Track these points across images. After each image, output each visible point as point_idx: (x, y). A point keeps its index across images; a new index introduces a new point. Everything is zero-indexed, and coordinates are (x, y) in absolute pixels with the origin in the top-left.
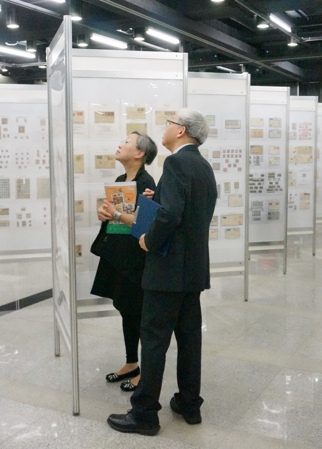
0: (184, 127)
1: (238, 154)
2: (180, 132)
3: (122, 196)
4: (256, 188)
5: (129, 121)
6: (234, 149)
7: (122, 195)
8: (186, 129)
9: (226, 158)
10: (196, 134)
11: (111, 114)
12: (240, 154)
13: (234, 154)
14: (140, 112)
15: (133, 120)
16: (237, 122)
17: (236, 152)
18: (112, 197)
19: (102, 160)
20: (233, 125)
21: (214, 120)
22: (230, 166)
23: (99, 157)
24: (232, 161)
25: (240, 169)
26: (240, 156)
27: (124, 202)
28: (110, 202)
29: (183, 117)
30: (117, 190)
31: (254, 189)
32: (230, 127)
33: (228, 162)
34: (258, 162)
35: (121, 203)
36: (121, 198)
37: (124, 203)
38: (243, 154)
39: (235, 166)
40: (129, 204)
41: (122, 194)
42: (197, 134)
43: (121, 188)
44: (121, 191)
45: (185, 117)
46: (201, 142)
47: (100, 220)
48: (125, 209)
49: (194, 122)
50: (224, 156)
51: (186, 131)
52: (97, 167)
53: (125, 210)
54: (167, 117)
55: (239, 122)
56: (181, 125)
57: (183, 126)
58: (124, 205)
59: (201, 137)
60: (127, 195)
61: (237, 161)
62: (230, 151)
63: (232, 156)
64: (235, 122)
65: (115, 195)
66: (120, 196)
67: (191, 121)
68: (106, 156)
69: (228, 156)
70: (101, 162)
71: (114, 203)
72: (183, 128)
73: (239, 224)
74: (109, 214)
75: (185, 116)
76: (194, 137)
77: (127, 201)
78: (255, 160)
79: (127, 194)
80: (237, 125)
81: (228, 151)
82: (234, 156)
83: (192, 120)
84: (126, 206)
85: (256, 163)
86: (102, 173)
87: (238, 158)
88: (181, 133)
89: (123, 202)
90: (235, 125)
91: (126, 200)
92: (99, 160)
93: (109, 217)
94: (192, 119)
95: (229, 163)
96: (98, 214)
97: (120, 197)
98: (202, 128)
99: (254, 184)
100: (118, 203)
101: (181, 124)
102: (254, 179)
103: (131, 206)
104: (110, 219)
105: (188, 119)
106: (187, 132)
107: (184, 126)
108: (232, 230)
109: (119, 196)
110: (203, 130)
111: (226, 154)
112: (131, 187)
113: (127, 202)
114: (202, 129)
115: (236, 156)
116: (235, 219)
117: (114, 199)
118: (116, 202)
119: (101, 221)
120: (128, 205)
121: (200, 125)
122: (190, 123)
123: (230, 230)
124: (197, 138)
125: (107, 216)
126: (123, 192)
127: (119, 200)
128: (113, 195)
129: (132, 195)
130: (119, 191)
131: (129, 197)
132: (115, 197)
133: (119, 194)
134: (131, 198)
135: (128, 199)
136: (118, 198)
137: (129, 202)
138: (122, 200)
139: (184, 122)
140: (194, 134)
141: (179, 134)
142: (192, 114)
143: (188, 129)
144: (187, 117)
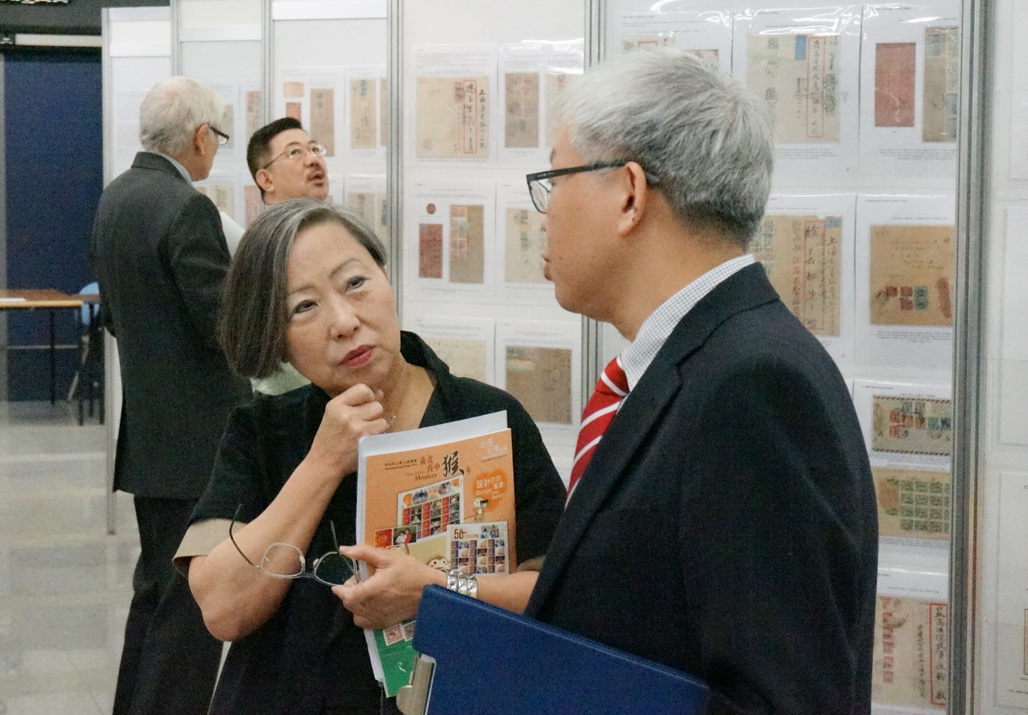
0: (635, 167)
3: (459, 490)
7: (459, 488)
8: (646, 168)
18: (402, 505)
29: (600, 115)
30: (437, 466)
35: (449, 527)
36: (452, 505)
37: (462, 526)
40: (486, 525)
41: (456, 483)
43: (456, 454)
44: (455, 468)
48: (462, 552)
51: (649, 182)
53: (464, 561)
56: (612, 165)
57: (621, 165)
58: (460, 534)
60: (480, 485)
65: (421, 495)
66: (448, 495)
67: (649, 115)
71: (402, 539)
72: (629, 169)
75: (609, 108)
77: (480, 512)
79: (484, 476)
83: (656, 109)
84: (468, 540)
88: (631, 201)
89: (458, 523)
91: (475, 510)
94: (656, 104)
97: (447, 500)
98: (723, 128)
100: (431, 532)
103: (495, 532)
105: (633, 112)
107: (628, 160)
110: (737, 137)
113: (477, 518)
114: (728, 133)
117: (411, 514)
118: (420, 530)
120: (480, 532)
121: (707, 116)
122: (652, 127)
126: (462, 472)
127: (441, 516)
128: (414, 492)
129: (499, 477)
130: (446, 468)
131: (487, 492)
132: (418, 503)
133: (444, 486)
134: (495, 493)
135: (482, 502)
136: (438, 504)
137: (487, 514)
138: (453, 511)
139: (617, 139)
140: (698, 174)
141: (624, 215)
142: (642, 79)
143: (657, 164)
144: (626, 104)
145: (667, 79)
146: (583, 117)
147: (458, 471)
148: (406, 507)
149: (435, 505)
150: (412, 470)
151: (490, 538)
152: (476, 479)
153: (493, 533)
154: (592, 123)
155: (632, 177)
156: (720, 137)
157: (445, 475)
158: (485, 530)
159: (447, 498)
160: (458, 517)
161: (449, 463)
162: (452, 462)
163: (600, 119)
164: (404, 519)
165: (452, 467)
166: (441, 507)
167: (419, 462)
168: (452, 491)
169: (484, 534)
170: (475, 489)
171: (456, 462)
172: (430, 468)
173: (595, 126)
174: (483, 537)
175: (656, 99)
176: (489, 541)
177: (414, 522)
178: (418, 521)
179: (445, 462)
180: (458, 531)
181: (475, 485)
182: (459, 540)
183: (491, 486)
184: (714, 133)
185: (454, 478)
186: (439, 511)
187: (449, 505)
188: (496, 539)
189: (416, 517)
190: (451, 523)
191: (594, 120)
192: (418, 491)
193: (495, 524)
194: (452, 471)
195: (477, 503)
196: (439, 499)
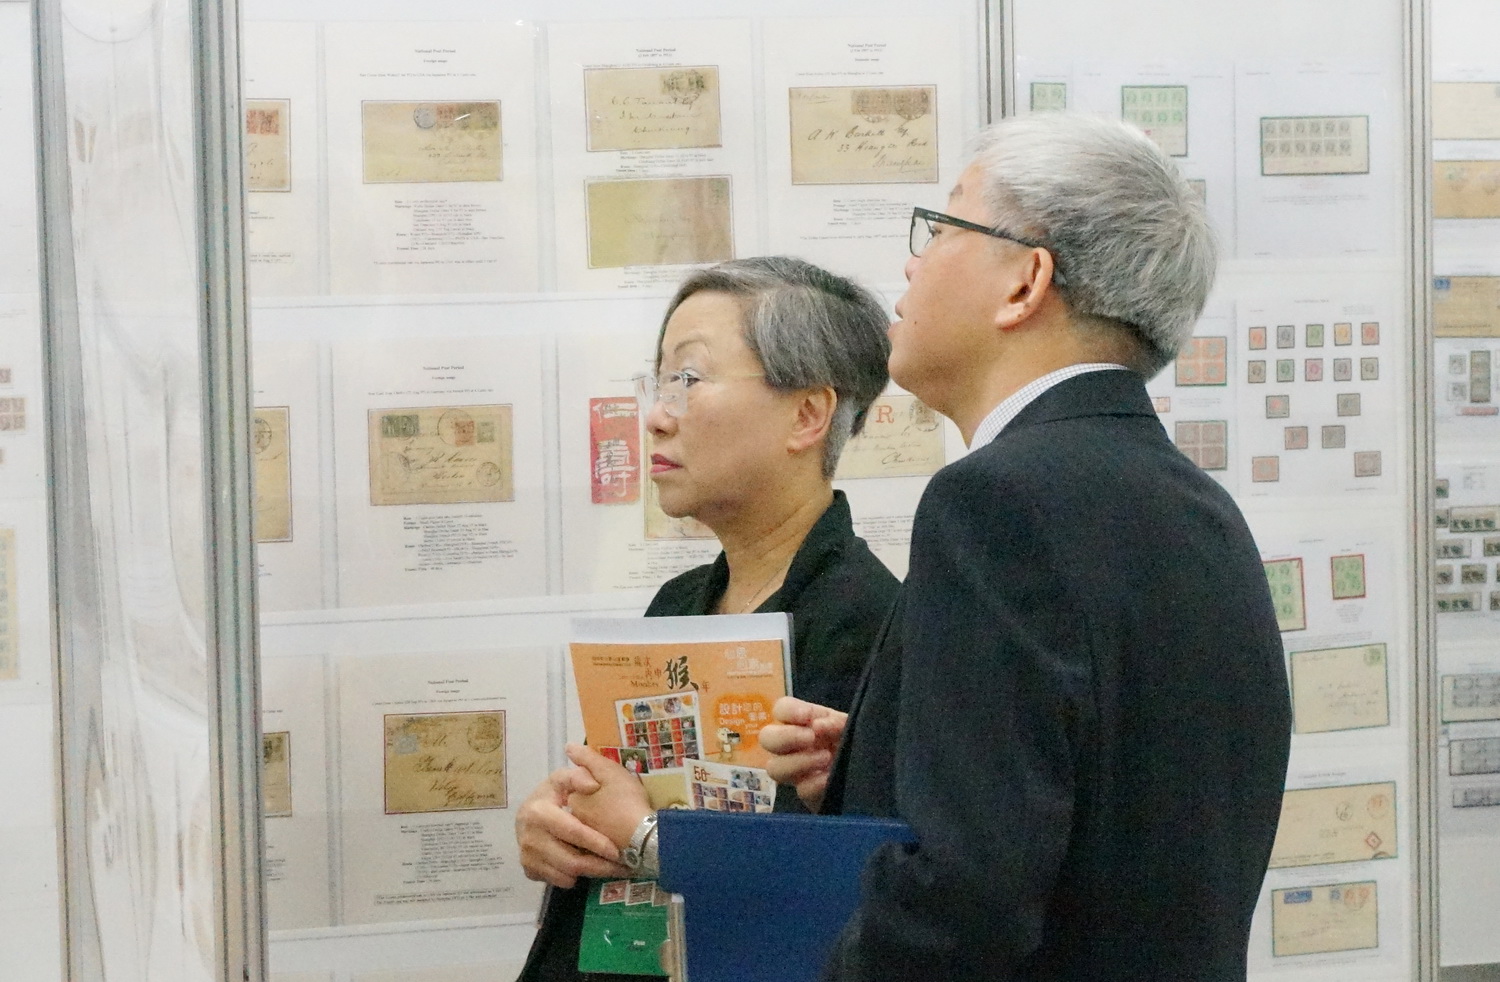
0: (1044, 255)
1: (1356, 352)
2: (1014, 286)
3: (693, 711)
4: (1473, 575)
5: (607, 165)
6: (1328, 317)
7: (692, 708)
8: (1058, 266)
9: (1272, 386)
10: (1131, 295)
11: (484, 115)
12: (1370, 351)
13: (1329, 353)
14: (680, 95)
15: (630, 153)
16: (1345, 128)
17: (1342, 338)
18: (623, 720)
19: (417, 442)
20: (1316, 149)
21: (1183, 117)
22: (1297, 438)
23: (399, 425)
24: (1314, 403)
25: (1367, 466)
26: (1370, 369)
27: (701, 755)
28: (610, 753)
29: (1026, 178)
30: (658, 672)
31: (1456, 588)
32: (1295, 162)
33: (1285, 414)
34: (1480, 391)
35: (685, 761)
36: (686, 729)
37: (704, 763)
38: (1392, 353)
39: (1333, 437)
40: (739, 769)
41: (688, 701)
42: (1139, 296)
43: (684, 659)
44: (685, 680)
45: (1037, 184)
46: (1166, 345)
47: (534, 875)
48: (709, 802)
49: (1111, 210)
50: (1256, 373)
51: (1053, 280)
52: (384, 494)
54: (875, 128)
55: (1357, 126)
56: (1020, 242)
57: (1030, 245)
58: (702, 774)
59: (1164, 311)
60: (724, 709)
61: (1348, 405)
62: (1300, 337)
63: (1313, 371)
64: (1330, 128)
65: (643, 708)
66: (679, 715)
67: (1082, 202)
68: (444, 413)
69: (1285, 371)
70: (412, 455)
71: (632, 764)
72: (1037, 254)
73: (1371, 853)
74: (600, 841)
75: (1038, 176)
76: (1114, 313)
77: (727, 748)
78: (1465, 378)
79: (728, 699)
80: (1345, 147)
81: (1286, 336)
82: (1328, 371)
83: (1093, 199)
84: (715, 786)
85: (1467, 403)
86: (417, 536)
87: (1355, 385)
88: (1024, 291)
89: (697, 757)
90: (1330, 148)
91: (720, 743)
92: (398, 445)
93: (602, 858)
95: (1296, 420)
96: (518, 833)
97: (678, 722)
98: (1163, 249)
99: (1457, 551)
100: (664, 763)
101: (1018, 229)
102: (1456, 514)
103: (753, 782)
104: (604, 868)
105: (1065, 191)
106: (1062, 286)
107: (1040, 245)
108: (1321, 896)
109: (667, 716)
111: (1272, 355)
112: (755, 648)
113: (724, 757)
114: (1166, 257)
115: (1342, 370)
116: (1343, 816)
117: (636, 733)
118: (650, 757)
119: (541, 886)
120: (730, 778)
121: (1149, 229)
122: (1080, 219)
123: (1305, 895)
124: (1134, 321)
125: (583, 851)
126: (696, 687)
127: (673, 743)
128: (633, 703)
129: (757, 705)
130: (671, 677)
131: (738, 722)
132: (641, 719)
133: (671, 702)
134: (750, 725)
135: (729, 735)
136: (666, 725)
137: (738, 754)
138: (689, 740)
139: (1037, 216)
140: (1114, 292)
141: (1010, 306)
142: (1088, 157)
143: (1072, 262)
144: (1059, 178)
145: (1119, 169)
146: (1004, 171)
147: (689, 685)
148: (628, 722)
149: (662, 726)
150: (625, 670)
151: (746, 789)
152: (720, 701)
153: (751, 783)
154: (1013, 182)
155: (1037, 264)
156: (1156, 258)
157: (671, 688)
158: (738, 777)
159: (677, 720)
160: (696, 749)
161: (675, 670)
162: (679, 670)
163: (1024, 184)
164: (629, 738)
165: (679, 677)
166: (671, 730)
167: (632, 661)
168: (683, 711)
169: (737, 781)
170: (717, 716)
171: (685, 670)
172: (648, 673)
173: (1016, 187)
174: (735, 785)
175: (1098, 187)
176: (746, 793)
177: (640, 745)
178: (645, 744)
179: (669, 669)
180: (699, 770)
181: (718, 709)
182: (701, 782)
183: (744, 715)
184: (1150, 252)
185: (683, 694)
186: (668, 736)
187: (682, 730)
188: (756, 792)
189: (642, 739)
190: (688, 757)
191: (1018, 182)
192: (639, 701)
193: (754, 770)
194: (680, 684)
195: (722, 735)
196: (666, 718)
